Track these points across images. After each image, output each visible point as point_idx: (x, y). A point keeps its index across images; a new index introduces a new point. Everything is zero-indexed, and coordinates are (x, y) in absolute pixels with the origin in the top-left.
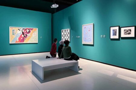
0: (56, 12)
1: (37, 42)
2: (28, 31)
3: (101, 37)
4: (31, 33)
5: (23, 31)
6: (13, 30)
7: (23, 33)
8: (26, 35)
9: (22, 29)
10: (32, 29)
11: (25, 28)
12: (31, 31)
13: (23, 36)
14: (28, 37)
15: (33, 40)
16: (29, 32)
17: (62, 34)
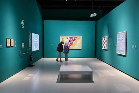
0: (100, 19)
1: (81, 49)
2: (73, 39)
3: (133, 48)
4: (76, 40)
5: (70, 39)
6: (63, 39)
7: (70, 41)
8: (72, 42)
9: (69, 37)
10: (77, 37)
11: (71, 37)
12: (76, 39)
13: (69, 43)
14: (73, 44)
15: (78, 47)
16: (75, 40)
17: (103, 41)
